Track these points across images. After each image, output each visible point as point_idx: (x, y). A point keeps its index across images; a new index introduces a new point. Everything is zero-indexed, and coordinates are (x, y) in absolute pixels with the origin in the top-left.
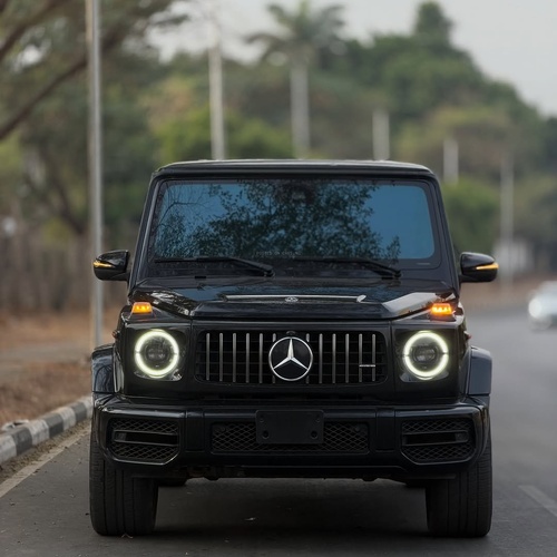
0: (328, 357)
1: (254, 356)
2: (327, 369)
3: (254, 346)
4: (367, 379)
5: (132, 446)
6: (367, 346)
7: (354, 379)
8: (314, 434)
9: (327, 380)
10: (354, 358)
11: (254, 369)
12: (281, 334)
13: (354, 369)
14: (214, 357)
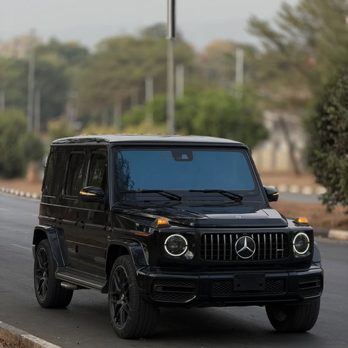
0: (262, 246)
1: (228, 247)
2: (262, 252)
3: (228, 241)
4: (280, 257)
5: (166, 293)
6: (279, 240)
7: (273, 257)
8: (261, 285)
9: (262, 257)
10: (274, 246)
11: (228, 252)
12: (240, 235)
13: (274, 252)
14: (209, 247)
